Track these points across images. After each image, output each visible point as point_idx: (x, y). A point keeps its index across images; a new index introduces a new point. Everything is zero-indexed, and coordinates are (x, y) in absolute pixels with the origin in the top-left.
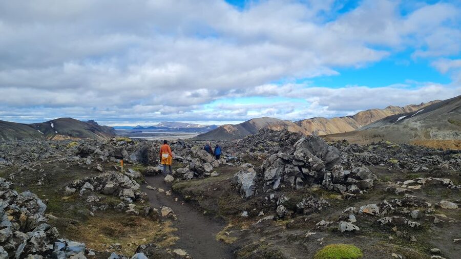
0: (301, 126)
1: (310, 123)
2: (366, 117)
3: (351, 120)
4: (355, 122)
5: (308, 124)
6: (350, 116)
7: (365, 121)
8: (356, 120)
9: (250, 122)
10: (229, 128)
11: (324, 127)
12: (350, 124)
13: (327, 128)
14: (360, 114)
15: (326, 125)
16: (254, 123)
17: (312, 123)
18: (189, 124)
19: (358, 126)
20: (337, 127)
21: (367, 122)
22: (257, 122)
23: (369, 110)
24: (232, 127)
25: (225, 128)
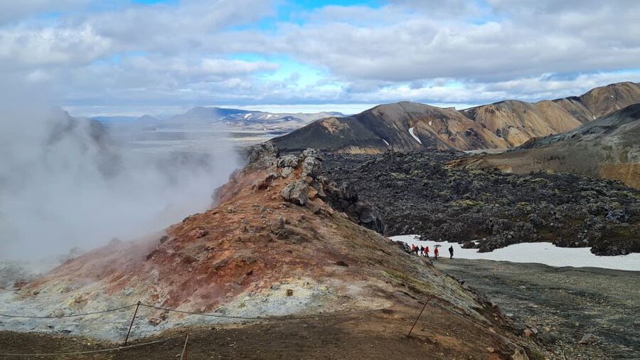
0: (474, 119)
1: (493, 112)
2: (607, 99)
3: (576, 106)
4: (584, 109)
5: (489, 115)
6: (575, 98)
7: (604, 106)
8: (585, 106)
9: (374, 112)
10: (333, 125)
11: (522, 120)
12: (573, 113)
13: (526, 122)
14: (594, 94)
15: (525, 116)
16: (382, 114)
17: (497, 112)
18: (247, 112)
19: (589, 118)
20: (547, 120)
21: (606, 109)
22: (387, 112)
23: (612, 85)
24: (338, 122)
25: (325, 124)
